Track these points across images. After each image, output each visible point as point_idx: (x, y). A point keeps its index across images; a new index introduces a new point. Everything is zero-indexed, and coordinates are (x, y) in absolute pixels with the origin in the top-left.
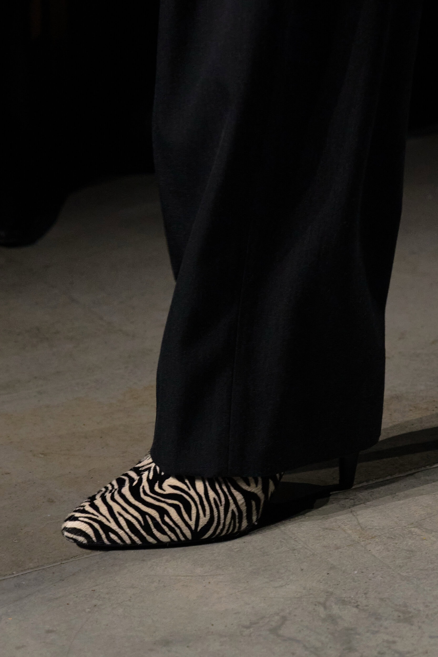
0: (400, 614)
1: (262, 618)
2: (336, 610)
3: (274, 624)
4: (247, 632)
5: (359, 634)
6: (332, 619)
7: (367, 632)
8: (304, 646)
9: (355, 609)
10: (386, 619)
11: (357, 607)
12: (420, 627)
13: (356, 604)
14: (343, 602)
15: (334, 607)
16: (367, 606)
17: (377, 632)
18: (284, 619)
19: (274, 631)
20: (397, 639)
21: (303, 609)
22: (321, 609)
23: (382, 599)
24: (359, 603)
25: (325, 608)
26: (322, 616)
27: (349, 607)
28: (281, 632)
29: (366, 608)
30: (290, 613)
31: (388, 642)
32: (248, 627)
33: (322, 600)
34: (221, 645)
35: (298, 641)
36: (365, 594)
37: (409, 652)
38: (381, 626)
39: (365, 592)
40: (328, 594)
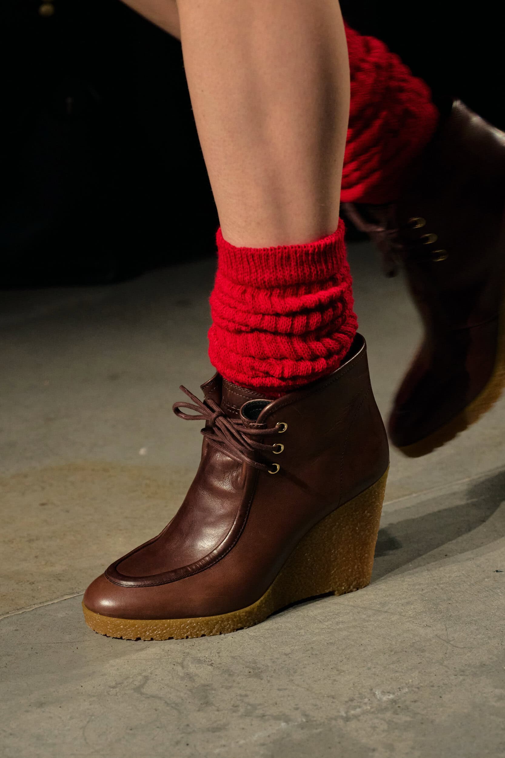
0: (251, 671)
1: (128, 678)
2: (192, 668)
3: (137, 683)
4: (113, 691)
5: (215, 690)
6: (190, 677)
7: (222, 687)
8: (166, 702)
9: (210, 667)
10: (238, 675)
11: (211, 665)
12: (269, 681)
13: (210, 663)
14: (199, 661)
15: (190, 666)
16: (220, 664)
17: (231, 687)
18: (146, 678)
19: (138, 689)
20: (248, 693)
21: (163, 669)
22: (179, 668)
23: (233, 658)
24: (213, 662)
25: (183, 667)
26: (181, 674)
27: (204, 665)
28: (144, 690)
29: (220, 666)
30: (151, 673)
31: (241, 695)
32: (114, 687)
33: (180, 661)
34: (90, 705)
35: (160, 698)
36: (218, 653)
37: (260, 704)
38: (234, 681)
39: (218, 651)
40: (184, 654)
